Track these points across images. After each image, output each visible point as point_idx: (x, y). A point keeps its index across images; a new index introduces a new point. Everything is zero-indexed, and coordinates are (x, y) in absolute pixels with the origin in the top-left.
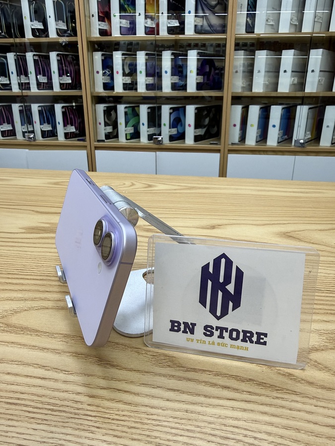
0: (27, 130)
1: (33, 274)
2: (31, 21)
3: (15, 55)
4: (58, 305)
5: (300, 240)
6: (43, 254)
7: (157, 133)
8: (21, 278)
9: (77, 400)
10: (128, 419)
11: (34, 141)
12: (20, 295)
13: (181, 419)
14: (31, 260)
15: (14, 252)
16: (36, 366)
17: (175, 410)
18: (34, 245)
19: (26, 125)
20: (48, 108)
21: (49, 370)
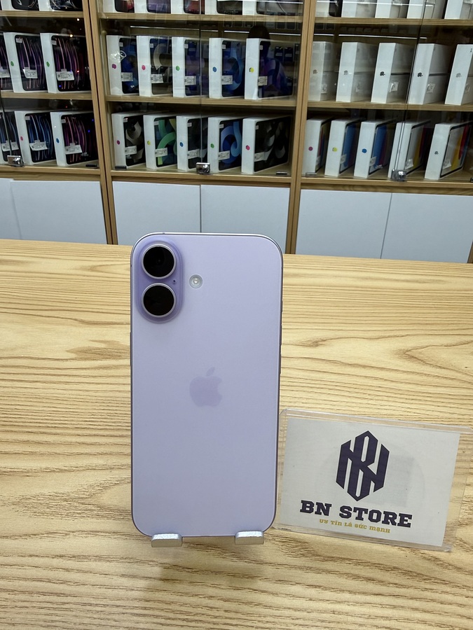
0: (9, 150)
1: (108, 427)
5: (423, 362)
6: (111, 394)
7: (202, 156)
8: (95, 435)
9: (211, 605)
11: (21, 166)
12: (100, 461)
15: (74, 392)
16: (151, 563)
17: (320, 611)
19: (7, 142)
20: (40, 117)
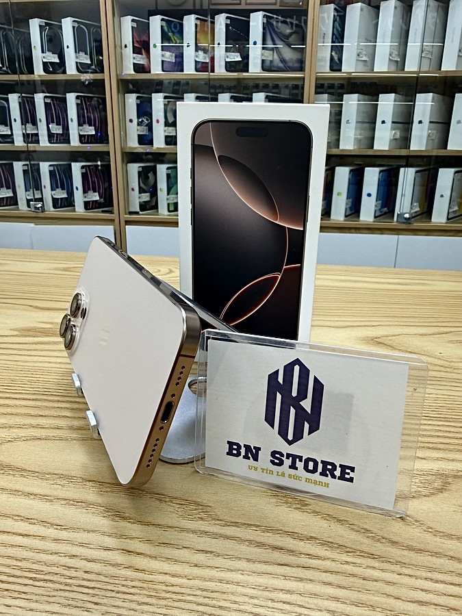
0: (32, 198)
1: (23, 392)
2: (43, 52)
3: (19, 97)
4: (55, 435)
5: (393, 348)
6: (40, 365)
8: (7, 398)
9: (70, 565)
10: (139, 592)
11: (42, 212)
12: (3, 420)
13: (212, 592)
14: (22, 372)
16: (17, 518)
17: (204, 579)
18: (29, 353)
19: (31, 190)
20: (62, 168)
21: (34, 524)
